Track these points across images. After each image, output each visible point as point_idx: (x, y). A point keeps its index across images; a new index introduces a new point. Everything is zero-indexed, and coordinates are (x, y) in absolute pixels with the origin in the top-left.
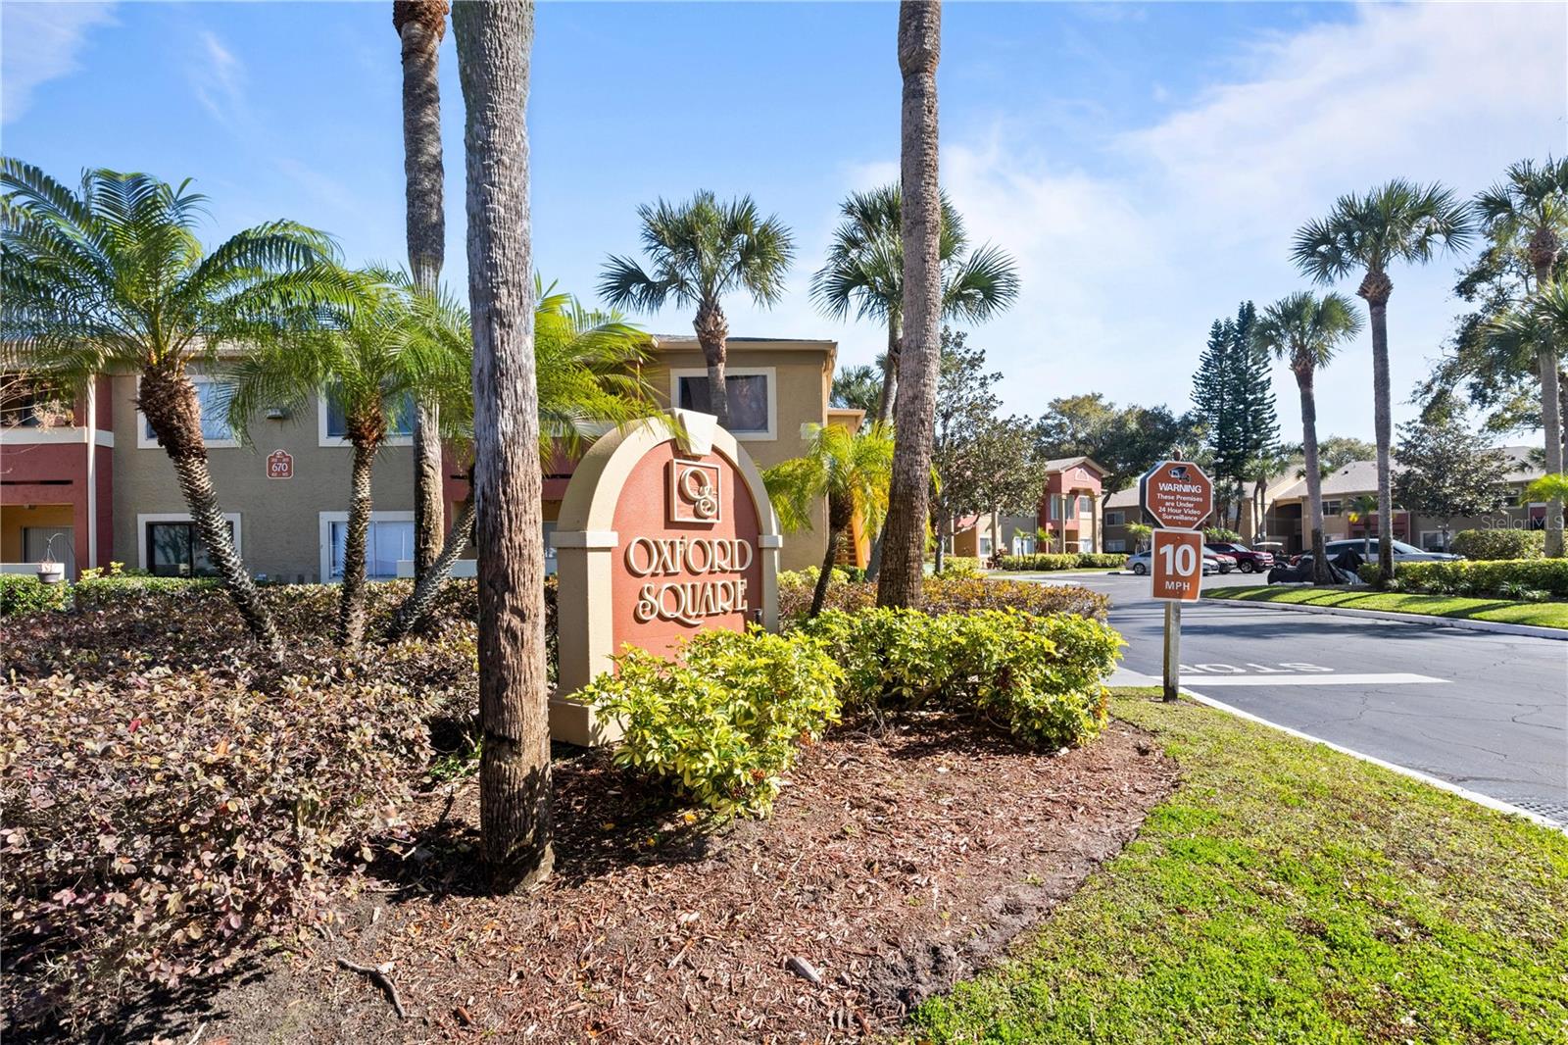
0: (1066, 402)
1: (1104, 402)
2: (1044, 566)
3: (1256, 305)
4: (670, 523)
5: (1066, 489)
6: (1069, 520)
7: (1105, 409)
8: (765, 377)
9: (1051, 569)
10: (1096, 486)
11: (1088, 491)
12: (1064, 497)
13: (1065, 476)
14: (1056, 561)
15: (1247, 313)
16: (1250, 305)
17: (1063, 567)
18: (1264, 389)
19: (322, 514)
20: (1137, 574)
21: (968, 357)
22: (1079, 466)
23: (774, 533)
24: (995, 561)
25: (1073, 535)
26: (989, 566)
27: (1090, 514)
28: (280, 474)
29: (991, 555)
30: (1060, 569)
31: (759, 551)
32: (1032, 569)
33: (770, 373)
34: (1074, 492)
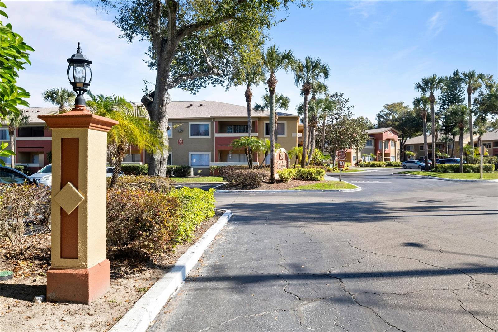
0: (390, 105)
1: (404, 105)
2: (373, 166)
3: (459, 71)
4: (280, 159)
5: (384, 139)
6: (386, 149)
7: (405, 107)
8: (284, 123)
9: (375, 167)
10: (396, 137)
11: (393, 140)
12: (384, 142)
13: (384, 134)
14: (377, 164)
15: (456, 73)
16: (457, 71)
17: (380, 166)
18: (462, 102)
19: (189, 152)
20: (404, 169)
21: (344, 100)
22: (389, 131)
23: (289, 160)
24: (357, 164)
25: (387, 155)
26: (355, 165)
27: (394, 147)
28: (180, 144)
29: (356, 162)
30: (378, 167)
31: (288, 162)
32: (369, 166)
33: (285, 122)
34: (388, 140)
